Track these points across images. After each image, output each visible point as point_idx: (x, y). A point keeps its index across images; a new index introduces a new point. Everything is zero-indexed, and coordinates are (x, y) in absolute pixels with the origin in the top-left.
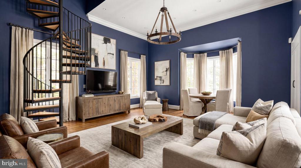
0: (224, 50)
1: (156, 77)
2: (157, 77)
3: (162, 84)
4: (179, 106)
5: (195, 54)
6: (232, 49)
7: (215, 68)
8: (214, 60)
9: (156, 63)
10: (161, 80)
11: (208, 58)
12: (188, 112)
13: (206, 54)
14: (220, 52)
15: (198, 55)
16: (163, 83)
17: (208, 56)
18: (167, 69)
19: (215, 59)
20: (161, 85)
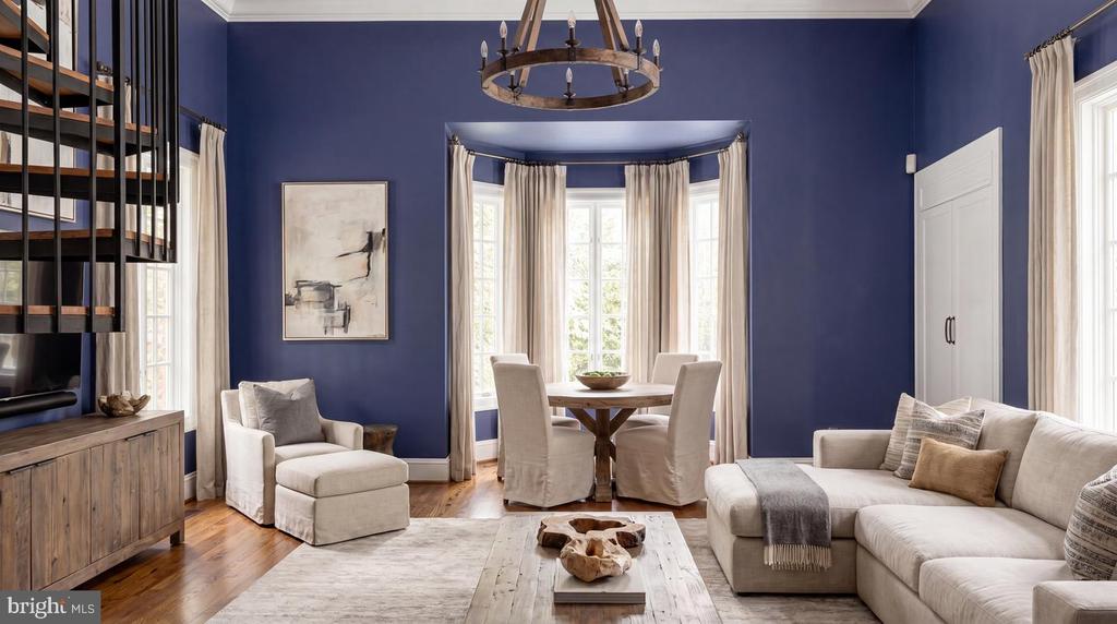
0: (649, 165)
1: (289, 288)
2: (299, 284)
3: (338, 334)
4: (446, 461)
5: (508, 165)
6: (685, 162)
7: (598, 246)
8: (596, 208)
9: (289, 190)
10: (329, 305)
11: (569, 191)
12: (540, 483)
13: (561, 171)
14: (630, 171)
15: (524, 170)
16: (345, 326)
17: (570, 183)
18: (370, 234)
19: (599, 202)
20: (329, 336)
